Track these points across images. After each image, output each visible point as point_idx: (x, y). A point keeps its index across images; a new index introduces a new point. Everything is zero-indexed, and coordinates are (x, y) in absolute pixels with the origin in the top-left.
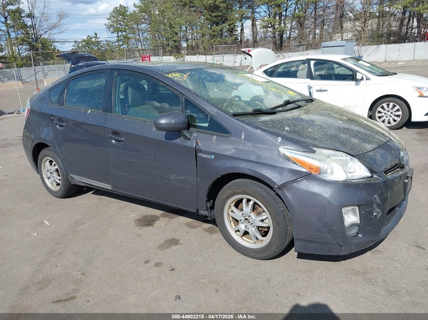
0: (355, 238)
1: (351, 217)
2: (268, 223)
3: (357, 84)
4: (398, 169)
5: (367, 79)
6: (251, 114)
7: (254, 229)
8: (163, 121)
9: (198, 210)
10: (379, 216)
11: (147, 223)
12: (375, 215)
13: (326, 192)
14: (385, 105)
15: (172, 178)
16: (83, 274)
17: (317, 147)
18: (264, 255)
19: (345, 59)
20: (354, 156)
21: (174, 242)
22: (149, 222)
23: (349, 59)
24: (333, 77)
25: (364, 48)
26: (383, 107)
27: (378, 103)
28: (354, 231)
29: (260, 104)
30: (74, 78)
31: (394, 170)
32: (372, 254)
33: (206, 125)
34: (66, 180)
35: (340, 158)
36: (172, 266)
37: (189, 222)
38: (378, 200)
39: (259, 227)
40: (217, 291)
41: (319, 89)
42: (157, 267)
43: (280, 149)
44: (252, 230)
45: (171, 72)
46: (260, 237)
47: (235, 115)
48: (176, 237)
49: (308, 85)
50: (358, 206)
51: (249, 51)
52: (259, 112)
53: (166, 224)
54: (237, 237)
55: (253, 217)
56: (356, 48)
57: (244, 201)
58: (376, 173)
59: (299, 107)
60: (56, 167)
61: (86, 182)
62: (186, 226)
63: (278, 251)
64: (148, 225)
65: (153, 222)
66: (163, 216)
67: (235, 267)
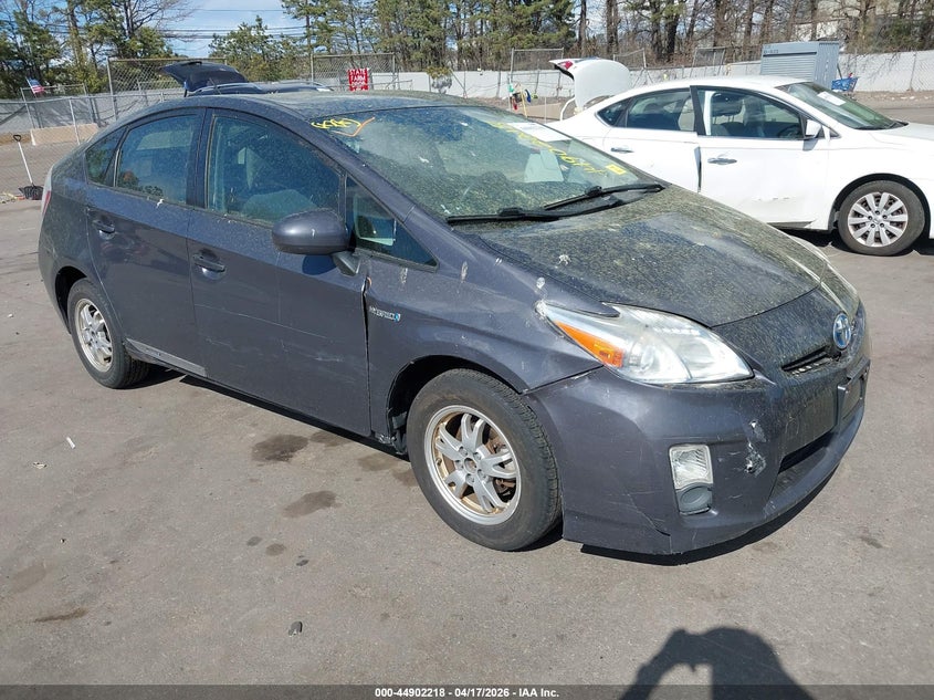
0: (701, 517)
1: (692, 470)
2: (513, 471)
3: (808, 147)
4: (826, 360)
5: (832, 136)
6: (495, 220)
7: (483, 482)
8: (293, 231)
9: (373, 433)
10: (761, 469)
11: (278, 453)
12: (750, 466)
13: (632, 409)
14: (870, 198)
15: (320, 359)
16: (112, 562)
17: (625, 302)
18: (505, 541)
19: (784, 88)
20: (710, 329)
21: (323, 499)
22: (283, 453)
23: (799, 88)
24: (760, 130)
25: (861, 59)
26: (865, 204)
27: (856, 192)
28: (701, 501)
29: (524, 195)
30: (135, 125)
31: (816, 361)
32: (753, 551)
33: (389, 242)
34: (121, 350)
35: (676, 331)
36: (303, 553)
37: (369, 457)
38: (759, 434)
39: (495, 478)
40: (386, 616)
41: (716, 157)
42: (271, 555)
43: (539, 306)
44: (482, 485)
45: (329, 118)
46: (497, 501)
47: (452, 222)
48: (331, 489)
49: (696, 146)
50: (710, 445)
51: (569, 65)
52: (513, 217)
53: (317, 458)
54: (450, 498)
55: (483, 457)
56: (843, 59)
57: (464, 420)
58: (760, 369)
59: (619, 203)
60: (103, 321)
61: (158, 357)
62: (360, 464)
63: (533, 535)
64: (279, 458)
65: (292, 451)
66: (317, 438)
67: (438, 564)
